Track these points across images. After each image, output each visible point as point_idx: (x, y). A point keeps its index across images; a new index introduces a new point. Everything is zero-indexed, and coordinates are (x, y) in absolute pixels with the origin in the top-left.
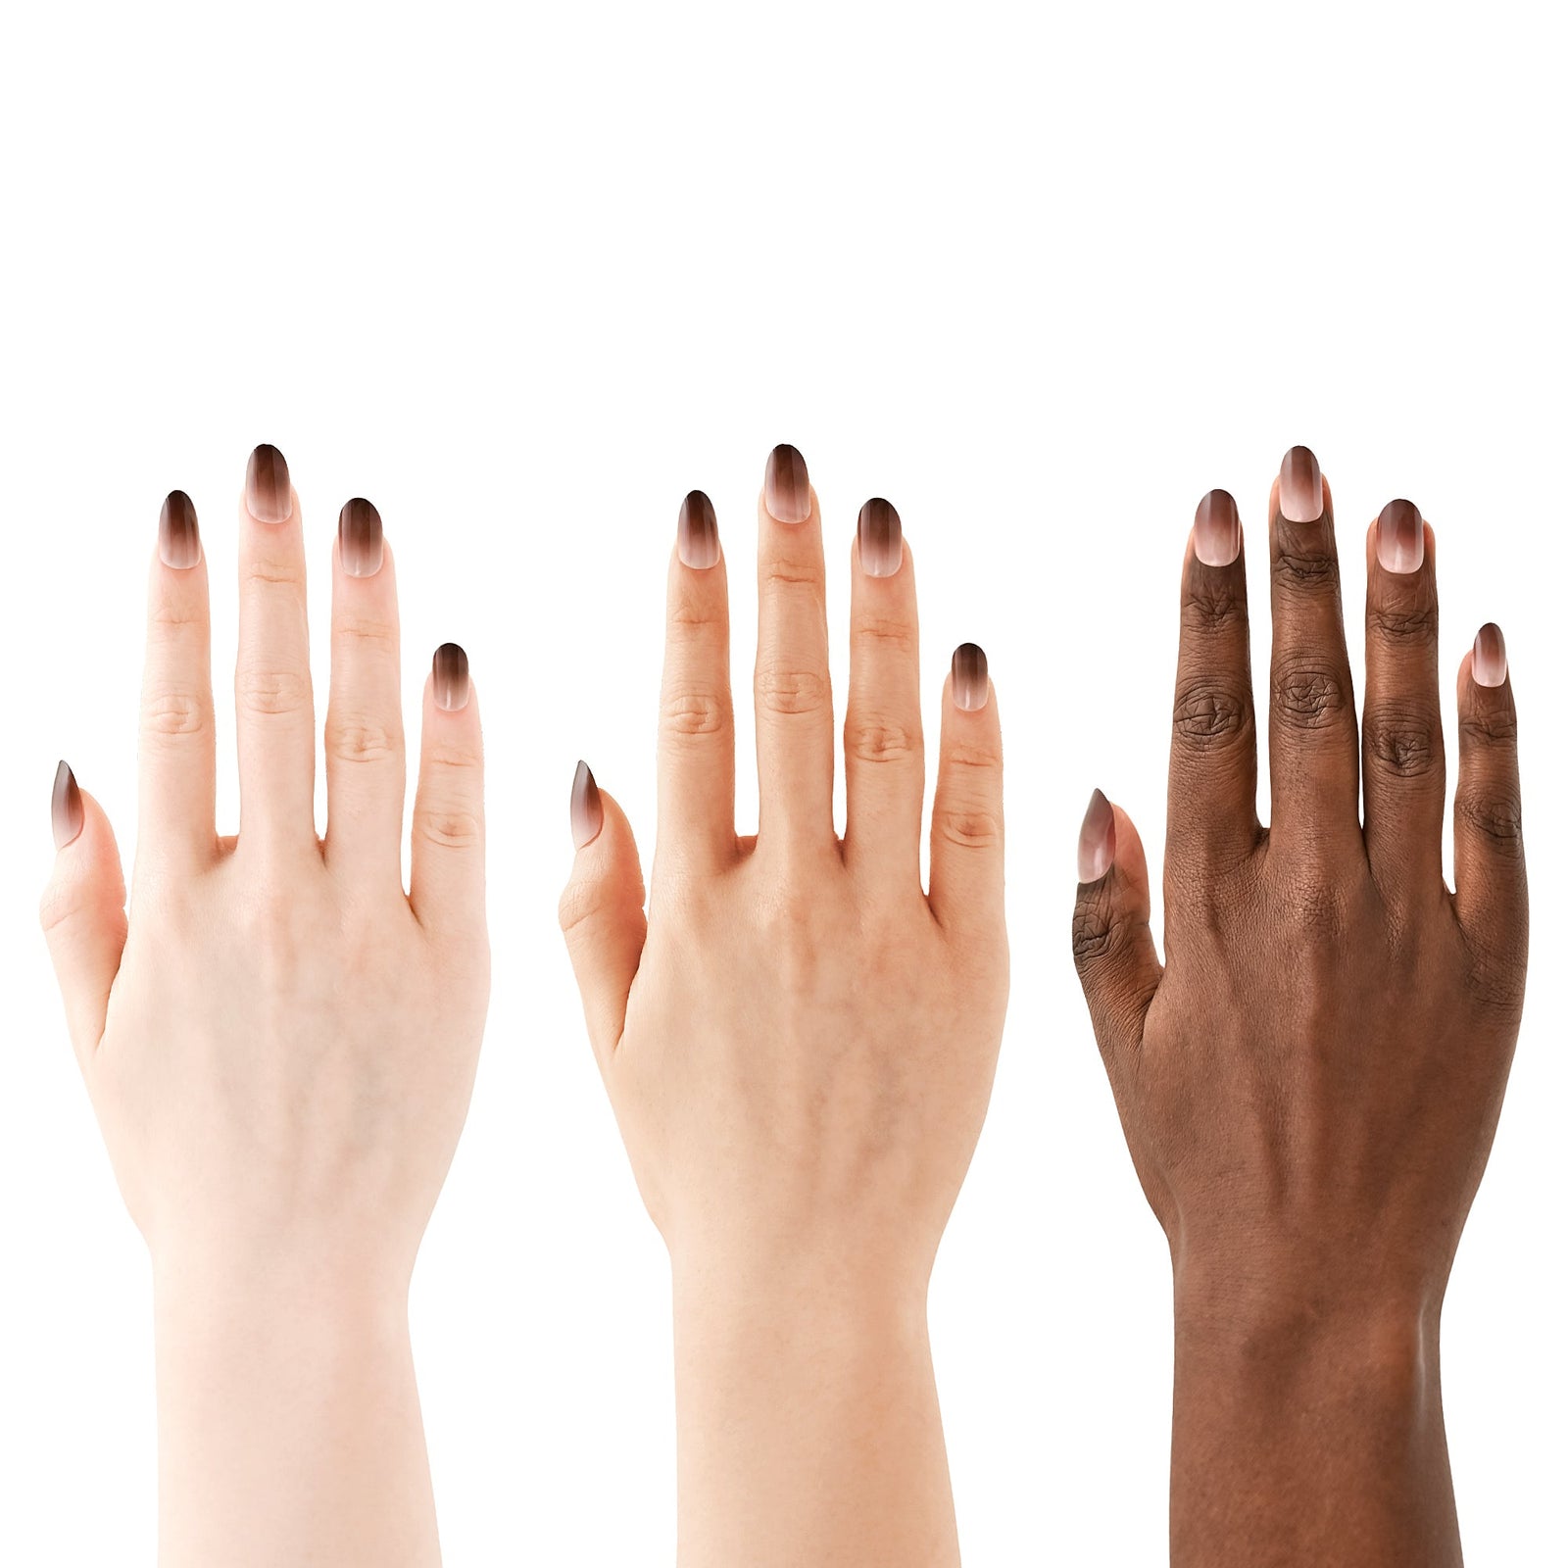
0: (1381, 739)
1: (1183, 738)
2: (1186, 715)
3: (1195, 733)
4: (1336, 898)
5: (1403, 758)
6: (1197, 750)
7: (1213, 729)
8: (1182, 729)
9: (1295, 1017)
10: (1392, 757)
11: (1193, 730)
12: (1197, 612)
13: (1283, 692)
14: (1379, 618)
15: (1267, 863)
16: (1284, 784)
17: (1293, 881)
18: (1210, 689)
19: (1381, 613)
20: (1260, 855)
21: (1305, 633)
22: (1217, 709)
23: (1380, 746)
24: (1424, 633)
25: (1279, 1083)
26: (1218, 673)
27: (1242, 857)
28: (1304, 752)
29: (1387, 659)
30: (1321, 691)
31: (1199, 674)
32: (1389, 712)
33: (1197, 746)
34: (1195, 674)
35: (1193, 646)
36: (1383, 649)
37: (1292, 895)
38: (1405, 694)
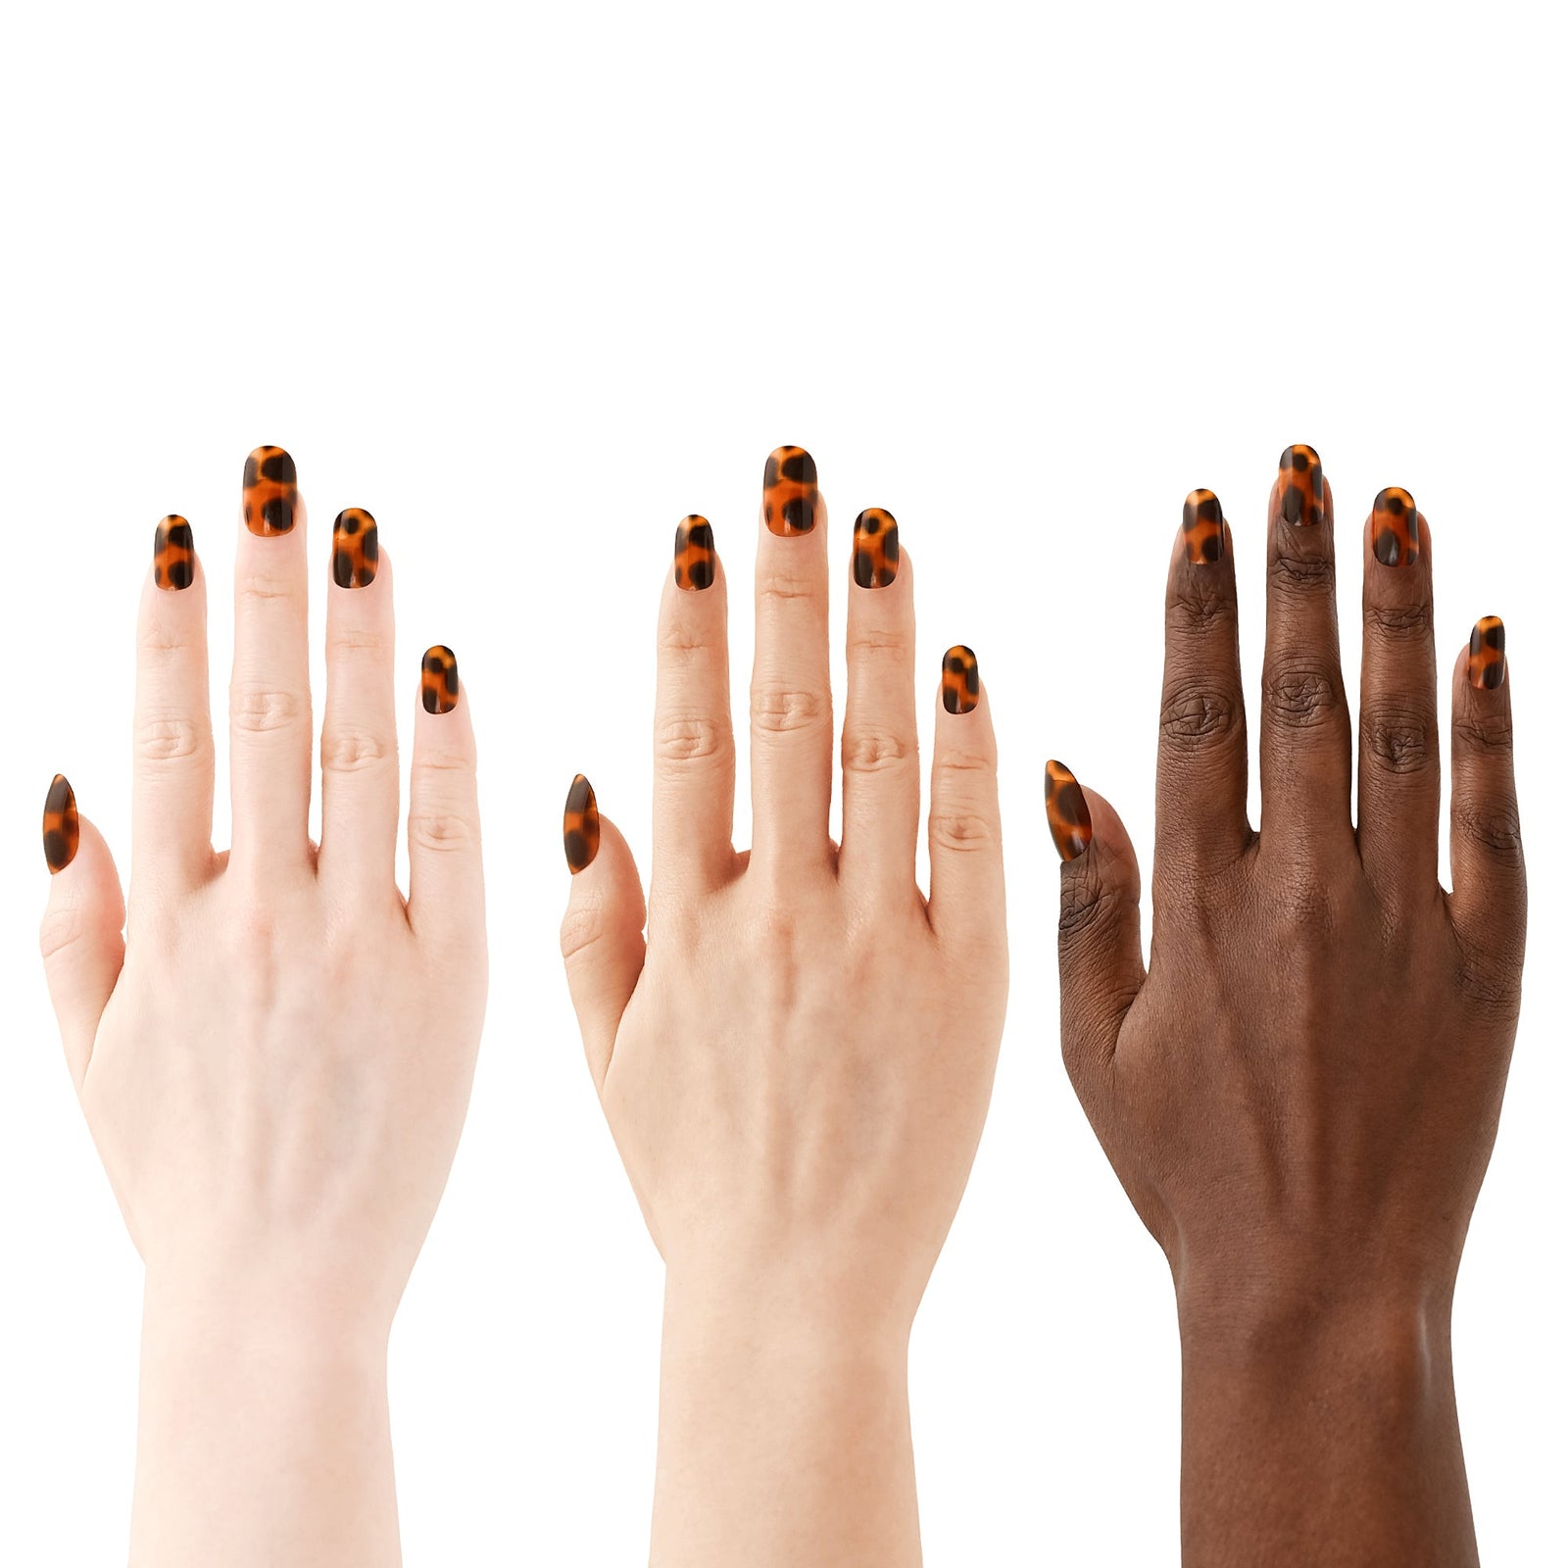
0: (1378, 735)
1: (1171, 739)
2: (1174, 716)
3: (1183, 734)
4: (1329, 895)
5: (1398, 754)
6: (1186, 750)
7: (1202, 729)
8: (1170, 731)
9: (1289, 1018)
10: (1388, 753)
11: (1182, 731)
12: (1185, 613)
13: (1275, 693)
14: (1376, 614)
15: (1258, 864)
16: (1274, 784)
17: (1285, 881)
18: (1200, 690)
19: (1377, 609)
20: (1251, 855)
21: (1299, 633)
22: (1207, 708)
23: (1376, 742)
24: (1421, 627)
25: (1273, 1084)
26: (1206, 673)
27: (1233, 858)
28: (1296, 750)
29: (1384, 655)
30: (1313, 690)
31: (1188, 674)
32: (1385, 708)
33: (1185, 746)
34: (1183, 675)
35: (1180, 647)
36: (1379, 643)
37: (1283, 894)
38: (1402, 689)
